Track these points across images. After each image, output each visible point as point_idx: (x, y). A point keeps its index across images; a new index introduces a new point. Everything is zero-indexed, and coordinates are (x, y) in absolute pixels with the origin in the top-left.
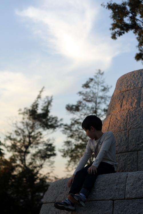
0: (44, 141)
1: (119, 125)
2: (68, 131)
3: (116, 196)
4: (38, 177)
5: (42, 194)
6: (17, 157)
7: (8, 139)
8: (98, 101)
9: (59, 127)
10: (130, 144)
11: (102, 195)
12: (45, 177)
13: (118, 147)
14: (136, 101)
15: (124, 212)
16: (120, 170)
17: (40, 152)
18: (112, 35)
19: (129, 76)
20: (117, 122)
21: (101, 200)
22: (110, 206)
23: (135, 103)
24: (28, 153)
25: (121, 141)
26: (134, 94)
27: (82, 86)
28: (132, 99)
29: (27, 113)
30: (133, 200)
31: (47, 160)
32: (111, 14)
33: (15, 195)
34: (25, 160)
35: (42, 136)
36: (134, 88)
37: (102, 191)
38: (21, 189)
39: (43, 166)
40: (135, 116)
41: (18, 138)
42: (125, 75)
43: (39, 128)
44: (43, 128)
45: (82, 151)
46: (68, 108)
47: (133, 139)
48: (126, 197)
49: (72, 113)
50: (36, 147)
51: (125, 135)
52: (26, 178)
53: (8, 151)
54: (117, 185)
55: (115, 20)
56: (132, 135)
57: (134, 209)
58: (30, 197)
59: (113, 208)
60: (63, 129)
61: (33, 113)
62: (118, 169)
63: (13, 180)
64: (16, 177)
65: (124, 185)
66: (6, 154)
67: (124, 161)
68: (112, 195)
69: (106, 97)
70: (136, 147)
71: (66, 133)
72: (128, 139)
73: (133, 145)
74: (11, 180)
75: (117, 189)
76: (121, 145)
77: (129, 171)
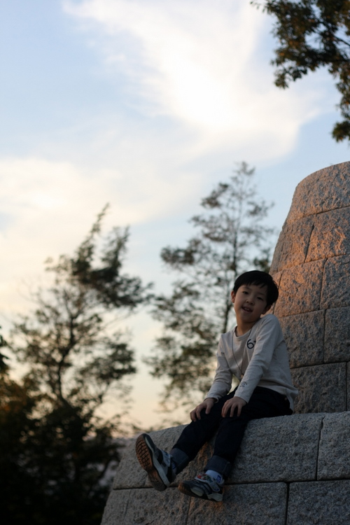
0: (106, 338)
1: (300, 297)
2: (167, 313)
3: (294, 471)
4: (92, 426)
5: (101, 467)
6: (42, 376)
7: (19, 331)
8: (240, 239)
9: (145, 302)
10: (328, 344)
11: (260, 469)
12: (108, 426)
13: (298, 352)
14: (343, 237)
15: (315, 512)
16: (303, 408)
17: (96, 363)
18: (277, 78)
19: (325, 176)
20: (295, 289)
21: (258, 482)
22: (280, 497)
23: (340, 243)
24: (69, 365)
25: (306, 337)
26: (338, 220)
27: (201, 201)
28: (332, 233)
29: (66, 269)
30: (336, 482)
31: (114, 383)
32: (274, 25)
33: (36, 469)
34: (59, 382)
35: (102, 325)
36: (339, 205)
37: (259, 460)
38: (50, 455)
39: (104, 398)
40: (341, 275)
41: (45, 330)
42: (315, 173)
43: (95, 304)
44: (105, 305)
45: (200, 363)
46: (167, 256)
47: (336, 331)
48: (320, 475)
49: (177, 267)
50: (87, 352)
51: (316, 322)
52: (62, 426)
53: (19, 360)
54: (296, 445)
55: (284, 41)
56: (334, 323)
57: (339, 506)
58: (72, 475)
59: (288, 501)
60: (155, 308)
61: (81, 268)
62: (298, 406)
63: (31, 433)
64: (38, 424)
65: (313, 446)
66: (14, 369)
67: (314, 386)
68: (285, 469)
69: (259, 229)
70: (342, 353)
71: (162, 318)
72: (323, 332)
73: (335, 348)
74: (26, 432)
75: (296, 454)
76: (305, 347)
77: (325, 410)
